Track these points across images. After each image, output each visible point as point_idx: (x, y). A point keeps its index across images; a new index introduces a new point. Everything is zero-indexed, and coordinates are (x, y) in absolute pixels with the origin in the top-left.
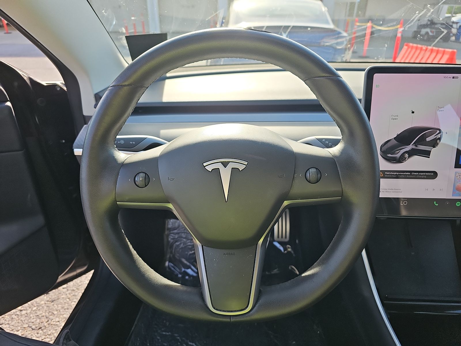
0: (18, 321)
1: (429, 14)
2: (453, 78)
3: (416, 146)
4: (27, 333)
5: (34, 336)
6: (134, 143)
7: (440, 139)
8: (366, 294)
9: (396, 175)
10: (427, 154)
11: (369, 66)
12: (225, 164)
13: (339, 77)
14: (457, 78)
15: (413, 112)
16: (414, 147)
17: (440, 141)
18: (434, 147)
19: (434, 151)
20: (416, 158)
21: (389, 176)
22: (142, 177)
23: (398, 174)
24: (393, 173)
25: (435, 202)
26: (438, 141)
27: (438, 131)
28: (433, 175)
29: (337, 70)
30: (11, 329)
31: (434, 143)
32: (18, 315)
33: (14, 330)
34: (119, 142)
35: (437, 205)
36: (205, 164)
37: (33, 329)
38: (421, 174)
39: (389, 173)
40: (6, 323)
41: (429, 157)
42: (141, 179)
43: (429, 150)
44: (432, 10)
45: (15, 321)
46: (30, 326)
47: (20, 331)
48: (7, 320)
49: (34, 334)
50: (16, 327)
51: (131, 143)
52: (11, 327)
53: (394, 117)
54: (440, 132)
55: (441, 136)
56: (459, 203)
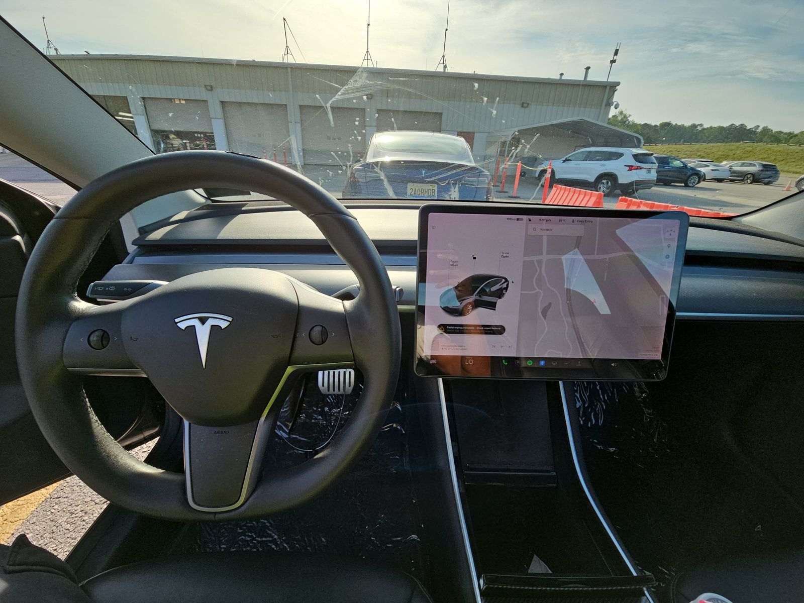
0: (80, 493)
1: (526, 150)
2: (518, 219)
3: (480, 297)
4: (89, 508)
5: (97, 512)
6: (130, 289)
7: (506, 289)
8: (441, 464)
9: (459, 329)
10: (492, 306)
11: (423, 204)
12: (203, 321)
13: (349, 216)
14: (522, 219)
15: (475, 258)
16: (478, 298)
17: (506, 291)
18: (500, 298)
19: (500, 303)
20: (481, 310)
21: (451, 331)
22: (97, 336)
23: (461, 328)
24: (456, 328)
25: (504, 361)
26: (504, 291)
27: (504, 280)
28: (500, 330)
29: (348, 207)
30: (69, 504)
31: (500, 294)
32: (81, 486)
33: (73, 505)
34: (107, 289)
35: (506, 364)
36: (177, 320)
37: (96, 503)
38: (487, 328)
39: (451, 328)
40: (65, 496)
41: (495, 310)
42: (95, 339)
43: (495, 301)
44: (528, 146)
45: (76, 494)
46: (94, 499)
47: (80, 506)
48: (66, 493)
49: (97, 509)
50: (76, 501)
51: (125, 289)
52: (70, 501)
53: (453, 263)
54: (506, 280)
55: (508, 285)
56: (531, 361)
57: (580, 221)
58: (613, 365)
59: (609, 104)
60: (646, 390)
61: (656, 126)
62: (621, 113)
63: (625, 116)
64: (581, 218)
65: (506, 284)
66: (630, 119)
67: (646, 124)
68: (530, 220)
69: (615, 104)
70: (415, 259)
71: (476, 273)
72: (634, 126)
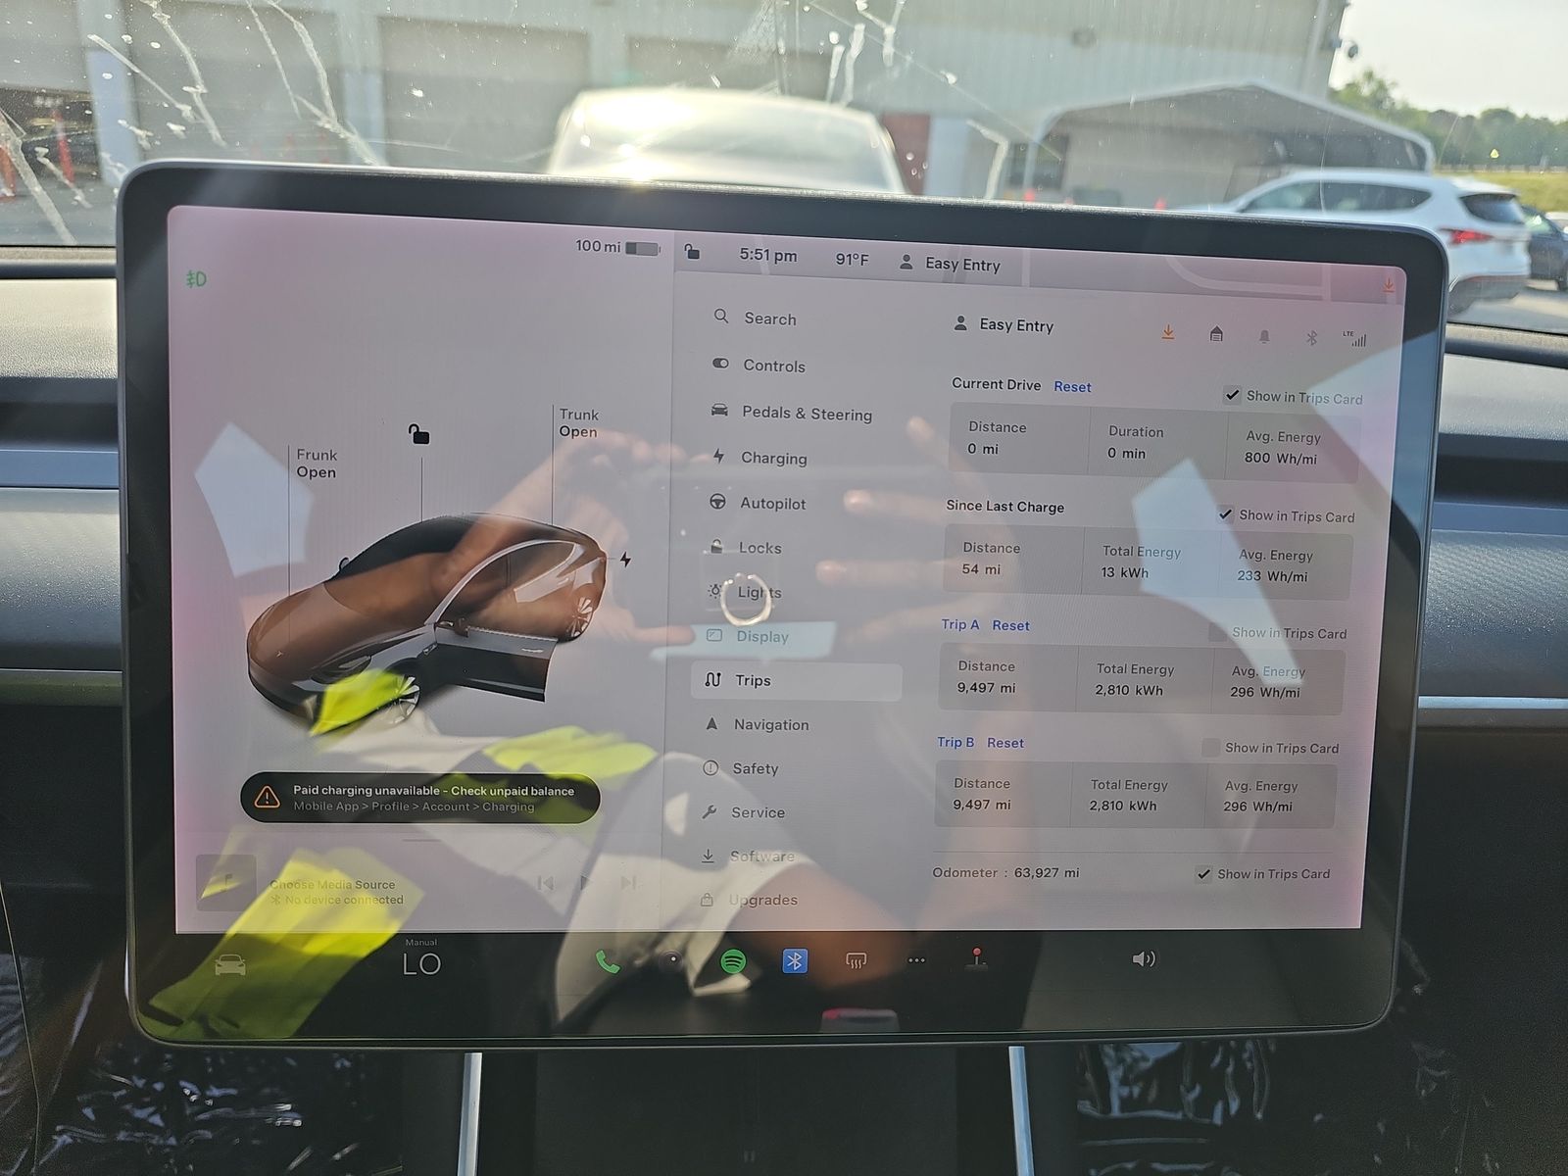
2: (631, 248)
3: (463, 633)
9: (359, 798)
10: (524, 678)
14: (652, 249)
15: (421, 438)
16: (446, 636)
17: (596, 607)
18: (564, 638)
19: (566, 662)
20: (465, 700)
21: (315, 806)
23: (368, 792)
24: (339, 791)
25: (600, 953)
26: (585, 605)
27: (578, 550)
28: (572, 800)
31: (563, 618)
35: (615, 967)
38: (507, 793)
39: (314, 790)
41: (542, 699)
43: (537, 653)
53: (311, 465)
54: (592, 550)
55: (600, 574)
56: (739, 954)
57: (939, 265)
58: (1139, 959)
59: (1330, 45)
60: (1421, 971)
61: (1470, 118)
62: (1369, 76)
63: (1382, 87)
64: (942, 250)
65: (589, 567)
66: (1396, 95)
67: (1441, 112)
68: (694, 254)
69: (1346, 45)
70: (109, 460)
71: (430, 515)
72: (1406, 115)
